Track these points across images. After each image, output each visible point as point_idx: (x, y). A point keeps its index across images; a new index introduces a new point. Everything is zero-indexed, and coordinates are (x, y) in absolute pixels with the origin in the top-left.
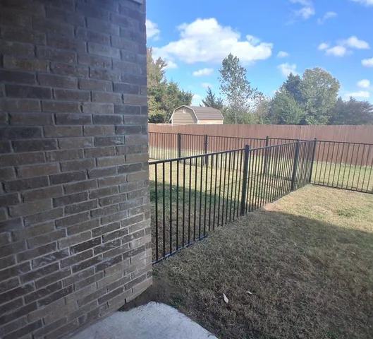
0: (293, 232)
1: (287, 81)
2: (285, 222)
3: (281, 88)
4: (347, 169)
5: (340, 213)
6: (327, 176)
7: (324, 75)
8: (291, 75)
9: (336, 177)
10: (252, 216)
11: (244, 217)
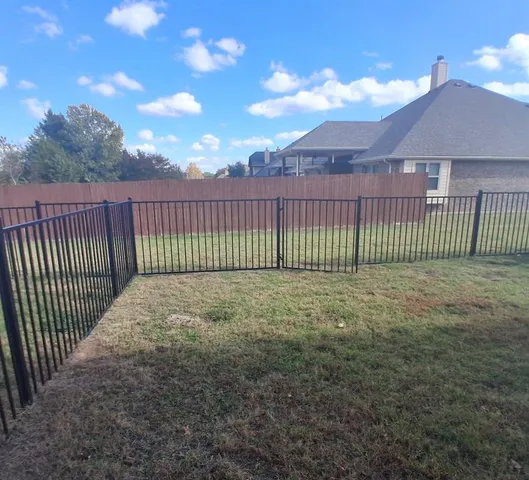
0: (166, 397)
1: (45, 121)
2: (136, 375)
3: (37, 132)
4: (174, 241)
5: (213, 317)
6: (154, 257)
7: (98, 116)
8: (50, 112)
9: (168, 255)
10: (55, 393)
11: (33, 408)
